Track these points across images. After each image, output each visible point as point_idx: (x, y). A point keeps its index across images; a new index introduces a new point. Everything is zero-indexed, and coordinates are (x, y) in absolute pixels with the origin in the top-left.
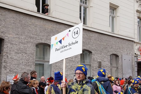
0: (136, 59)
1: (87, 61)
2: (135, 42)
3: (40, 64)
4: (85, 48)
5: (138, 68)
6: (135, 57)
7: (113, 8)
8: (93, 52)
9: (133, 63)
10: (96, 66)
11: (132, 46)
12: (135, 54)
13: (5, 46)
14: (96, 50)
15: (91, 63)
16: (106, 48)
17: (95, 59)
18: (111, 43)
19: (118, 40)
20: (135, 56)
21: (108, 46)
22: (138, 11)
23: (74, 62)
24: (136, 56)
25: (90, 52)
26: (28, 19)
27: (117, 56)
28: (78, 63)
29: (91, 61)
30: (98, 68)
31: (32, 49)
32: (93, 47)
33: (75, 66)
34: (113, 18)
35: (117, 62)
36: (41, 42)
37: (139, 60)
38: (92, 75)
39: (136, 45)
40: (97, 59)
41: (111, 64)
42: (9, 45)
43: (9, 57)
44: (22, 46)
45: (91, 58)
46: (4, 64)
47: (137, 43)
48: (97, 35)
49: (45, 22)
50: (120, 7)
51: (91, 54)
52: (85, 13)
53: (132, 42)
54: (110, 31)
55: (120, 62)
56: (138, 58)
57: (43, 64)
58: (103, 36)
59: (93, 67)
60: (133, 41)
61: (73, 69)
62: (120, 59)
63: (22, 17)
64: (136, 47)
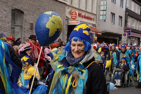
0: (66, 22)
1: (18, 22)
2: (67, 5)
4: (16, 7)
5: (68, 31)
6: (66, 21)
8: (25, 12)
9: (64, 27)
10: (28, 28)
11: (64, 8)
12: (67, 17)
14: (28, 11)
15: (23, 24)
16: (38, 9)
17: (27, 20)
18: (44, 4)
20: (66, 19)
21: (41, 6)
23: (4, 21)
25: (22, 13)
28: (8, 23)
29: (23, 22)
30: (29, 30)
32: (26, 7)
33: (5, 26)
37: (70, 23)
38: (23, 37)
39: (68, 8)
40: (29, 20)
45: (23, 19)
47: (69, 6)
51: (23, 15)
53: (64, 5)
56: (69, 22)
59: (24, 29)
60: (65, 3)
61: (3, 30)
64: (68, 10)
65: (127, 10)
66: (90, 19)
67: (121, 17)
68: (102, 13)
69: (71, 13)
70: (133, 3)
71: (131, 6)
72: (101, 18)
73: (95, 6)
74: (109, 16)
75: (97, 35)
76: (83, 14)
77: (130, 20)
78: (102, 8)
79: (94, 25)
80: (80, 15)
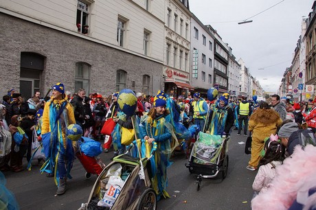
0: (164, 80)
1: (122, 81)
3: (78, 82)
4: (121, 68)
5: (165, 87)
7: (147, 33)
8: (128, 72)
9: (162, 84)
11: (162, 68)
12: (164, 75)
13: (47, 64)
14: (130, 71)
15: (126, 82)
16: (139, 69)
18: (144, 65)
19: (150, 62)
21: (142, 67)
22: (167, 38)
23: (110, 80)
24: (164, 77)
25: (126, 72)
26: (69, 38)
27: (149, 77)
28: (114, 82)
31: (72, 67)
32: (129, 67)
33: (111, 84)
34: (146, 42)
35: (149, 81)
36: (80, 60)
37: (166, 80)
40: (131, 78)
41: (144, 83)
42: (51, 63)
43: (51, 74)
44: (63, 64)
45: (126, 78)
46: (46, 80)
47: (165, 66)
48: (132, 57)
49: (85, 42)
50: (153, 33)
51: (126, 74)
52: (122, 36)
54: (144, 54)
55: (151, 82)
57: (82, 83)
58: (137, 58)
59: (127, 86)
60: (162, 64)
62: (151, 80)
63: (63, 36)
64: (165, 69)
65: (215, 70)
66: (185, 77)
67: (210, 75)
68: (194, 72)
69: (167, 72)
70: (219, 64)
71: (218, 66)
72: (194, 76)
73: (188, 65)
74: (200, 74)
75: (190, 91)
76: (178, 72)
77: (218, 78)
78: (194, 68)
79: (187, 82)
80: (175, 74)
